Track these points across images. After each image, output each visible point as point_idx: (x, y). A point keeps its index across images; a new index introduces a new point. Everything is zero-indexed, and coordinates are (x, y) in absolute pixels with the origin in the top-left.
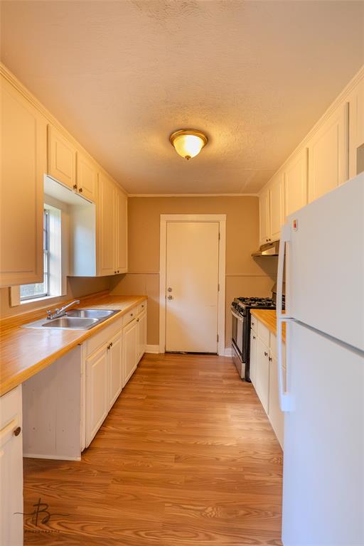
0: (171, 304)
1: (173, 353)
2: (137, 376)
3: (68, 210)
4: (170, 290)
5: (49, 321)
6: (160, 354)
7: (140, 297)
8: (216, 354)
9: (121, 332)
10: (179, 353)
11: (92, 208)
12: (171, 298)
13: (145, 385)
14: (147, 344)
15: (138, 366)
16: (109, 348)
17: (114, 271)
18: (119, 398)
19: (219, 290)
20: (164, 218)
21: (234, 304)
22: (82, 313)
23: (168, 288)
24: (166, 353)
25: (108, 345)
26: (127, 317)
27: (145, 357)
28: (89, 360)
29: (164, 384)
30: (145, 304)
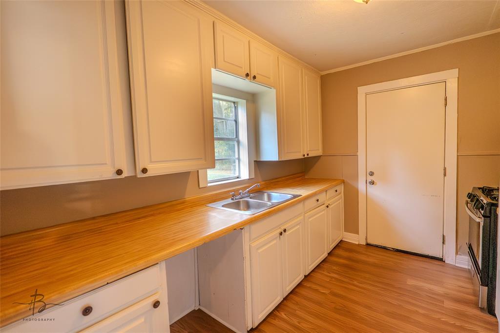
0: (372, 190)
1: (377, 246)
2: (326, 266)
3: (252, 99)
4: (372, 174)
5: (232, 201)
6: (359, 245)
7: (335, 180)
8: (441, 260)
9: (302, 217)
10: (385, 248)
11: (273, 92)
12: (372, 183)
13: (332, 278)
14: (345, 232)
15: (329, 254)
16: (281, 234)
17: (302, 154)
18: (300, 285)
19: (445, 175)
20: (362, 90)
21: (470, 196)
22: (266, 195)
23: (368, 171)
24: (368, 244)
25: (279, 231)
26: (312, 202)
27: (340, 244)
28: (253, 245)
29: (355, 283)
30: (341, 188)
